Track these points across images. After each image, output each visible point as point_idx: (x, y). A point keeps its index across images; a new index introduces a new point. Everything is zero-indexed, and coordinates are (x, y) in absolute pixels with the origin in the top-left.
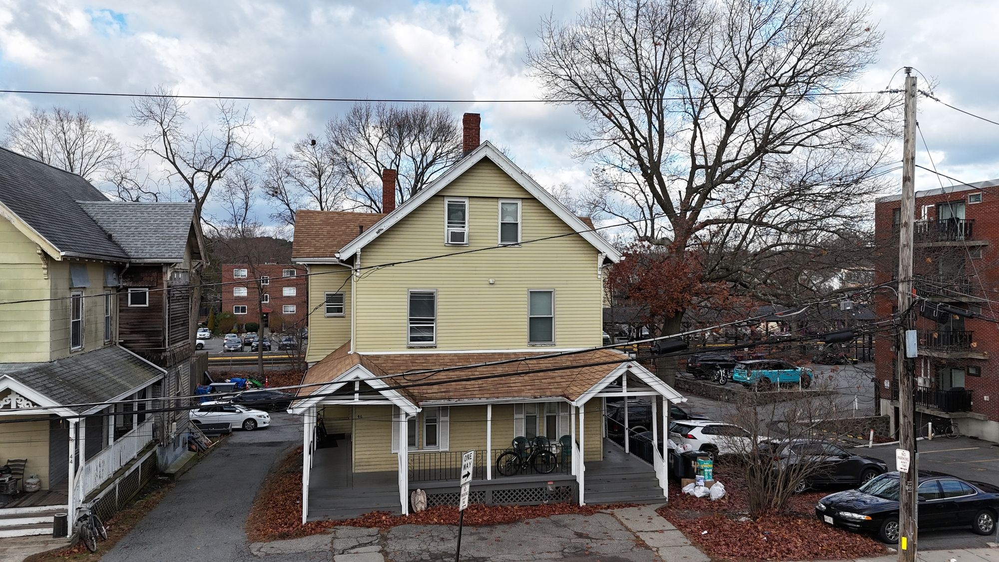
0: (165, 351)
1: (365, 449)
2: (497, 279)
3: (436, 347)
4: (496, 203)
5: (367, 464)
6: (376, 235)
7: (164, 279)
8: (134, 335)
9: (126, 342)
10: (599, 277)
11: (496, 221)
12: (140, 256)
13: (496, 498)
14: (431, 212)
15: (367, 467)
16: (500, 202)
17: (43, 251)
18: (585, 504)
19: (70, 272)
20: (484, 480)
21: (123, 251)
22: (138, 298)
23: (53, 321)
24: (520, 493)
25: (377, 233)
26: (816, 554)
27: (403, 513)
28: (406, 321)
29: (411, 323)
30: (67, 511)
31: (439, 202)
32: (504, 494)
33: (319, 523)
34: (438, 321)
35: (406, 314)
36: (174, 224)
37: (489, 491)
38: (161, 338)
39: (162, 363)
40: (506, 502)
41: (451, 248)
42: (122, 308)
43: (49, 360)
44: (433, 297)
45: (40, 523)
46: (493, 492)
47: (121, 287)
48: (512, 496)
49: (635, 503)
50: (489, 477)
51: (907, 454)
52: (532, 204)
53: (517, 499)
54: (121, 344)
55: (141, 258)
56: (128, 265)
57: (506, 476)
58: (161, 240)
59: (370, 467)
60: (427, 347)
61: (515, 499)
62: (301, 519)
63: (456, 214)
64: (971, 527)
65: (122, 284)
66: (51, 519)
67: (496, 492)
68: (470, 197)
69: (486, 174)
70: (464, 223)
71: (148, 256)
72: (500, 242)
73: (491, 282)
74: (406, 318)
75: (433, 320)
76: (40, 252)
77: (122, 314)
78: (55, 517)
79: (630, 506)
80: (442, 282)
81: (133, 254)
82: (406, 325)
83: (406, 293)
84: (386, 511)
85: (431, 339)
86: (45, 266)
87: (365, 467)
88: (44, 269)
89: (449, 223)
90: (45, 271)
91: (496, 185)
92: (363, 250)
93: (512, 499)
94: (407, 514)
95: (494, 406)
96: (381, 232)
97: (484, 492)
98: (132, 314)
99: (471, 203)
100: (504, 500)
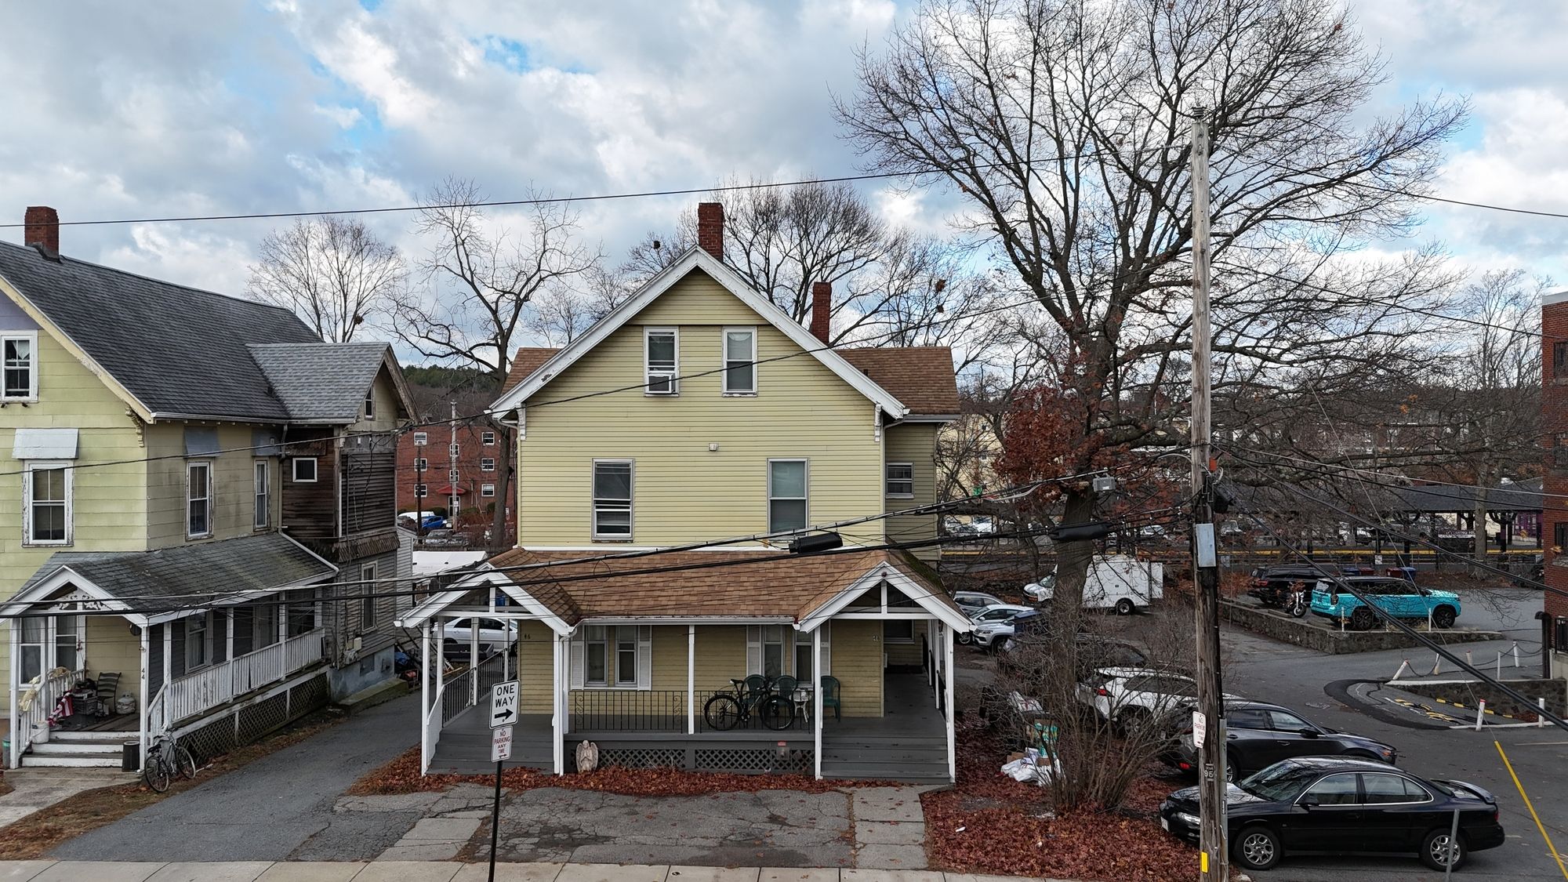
0: (337, 541)
1: (535, 682)
2: (721, 444)
3: (632, 542)
4: (719, 334)
5: (537, 702)
6: (543, 384)
7: (335, 445)
8: (298, 520)
9: (290, 528)
10: (877, 439)
11: (719, 359)
12: (303, 416)
13: (700, 760)
14: (624, 349)
15: (537, 708)
16: (726, 331)
17: (133, 411)
18: (821, 778)
19: (184, 437)
20: (685, 734)
21: (284, 409)
22: (305, 470)
23: (152, 500)
24: (736, 757)
25: (544, 380)
27: (556, 772)
28: (590, 504)
29: (598, 507)
30: (138, 738)
31: (636, 334)
32: (713, 756)
34: (637, 504)
35: (590, 494)
37: (690, 750)
38: (333, 524)
39: (333, 558)
40: (716, 768)
41: (654, 399)
42: (285, 484)
43: (145, 549)
44: (629, 470)
46: (697, 752)
47: (283, 456)
48: (725, 760)
50: (691, 730)
51: (1204, 718)
52: (768, 333)
53: (732, 764)
54: (284, 531)
55: (307, 418)
56: (286, 428)
57: (716, 729)
58: (333, 394)
59: (542, 707)
60: (620, 542)
61: (729, 764)
63: (661, 350)
65: (283, 453)
66: (120, 748)
67: (701, 753)
68: (680, 326)
69: (699, 290)
70: (673, 364)
71: (313, 415)
72: (725, 391)
73: (712, 448)
74: (590, 499)
75: (628, 503)
76: (128, 413)
77: (285, 491)
78: (125, 746)
80: (640, 449)
81: (295, 413)
82: (590, 509)
83: (590, 464)
84: (535, 767)
85: (626, 530)
86: (140, 431)
87: (534, 707)
88: (139, 434)
89: (650, 364)
90: (140, 437)
91: (717, 308)
92: (526, 403)
93: (724, 764)
94: (562, 774)
95: (700, 629)
96: (549, 379)
97: (684, 751)
98: (297, 492)
99: (682, 334)
100: (712, 764)
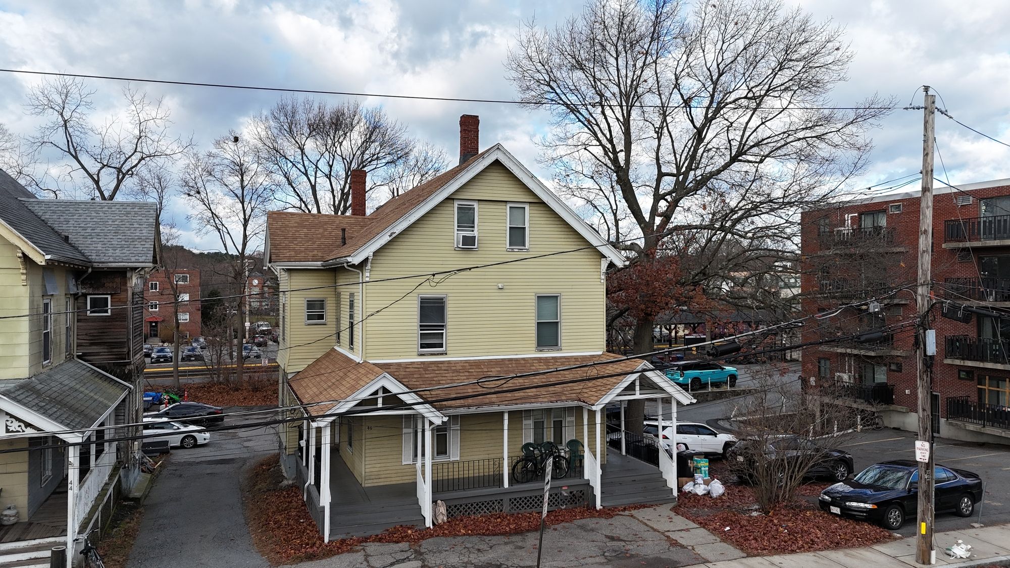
0: (129, 364)
1: (375, 462)
2: (506, 284)
3: (446, 354)
4: (504, 207)
5: (377, 477)
6: (389, 239)
7: (128, 285)
8: (93, 347)
9: (84, 354)
10: (602, 281)
11: (504, 225)
12: (103, 260)
13: (513, 505)
14: (440, 216)
15: (377, 481)
16: (509, 205)
17: (23, 253)
18: (601, 507)
19: (43, 278)
20: (501, 488)
21: (83, 254)
22: (99, 305)
23: (31, 332)
24: (536, 500)
25: (390, 236)
26: (838, 543)
27: (427, 526)
28: (416, 328)
29: (421, 330)
30: (65, 544)
31: (448, 205)
32: (520, 502)
33: (343, 541)
34: (448, 327)
35: (416, 320)
36: (136, 225)
37: (506, 499)
38: (125, 350)
39: (128, 377)
40: (523, 509)
41: (464, 252)
42: (79, 317)
43: (27, 376)
44: (443, 303)
45: (31, 559)
46: (510, 500)
47: (80, 294)
48: (528, 503)
49: (648, 504)
50: (506, 485)
51: (927, 445)
52: (539, 209)
53: (533, 506)
54: (79, 357)
55: (103, 263)
56: (90, 270)
57: (522, 483)
58: (123, 243)
59: (380, 480)
60: (438, 354)
61: (531, 506)
62: (322, 539)
63: (466, 218)
64: (954, 510)
65: (82, 291)
66: (48, 554)
67: (513, 500)
68: (479, 200)
69: (496, 178)
70: (473, 227)
71: (112, 260)
72: (508, 247)
73: (500, 287)
74: (416, 324)
75: (443, 326)
76: (20, 255)
77: (80, 324)
78: (53, 551)
79: (644, 507)
80: (452, 287)
81: (94, 257)
82: (416, 332)
83: (416, 298)
84: (409, 524)
85: (441, 346)
86: (25, 271)
87: (375, 481)
88: (23, 274)
89: (458, 227)
90: (24, 277)
91: (504, 189)
92: (376, 253)
93: (528, 506)
94: (432, 527)
95: (510, 413)
96: (394, 236)
97: (502, 500)
98: (93, 324)
99: (480, 206)
100: (520, 507)
